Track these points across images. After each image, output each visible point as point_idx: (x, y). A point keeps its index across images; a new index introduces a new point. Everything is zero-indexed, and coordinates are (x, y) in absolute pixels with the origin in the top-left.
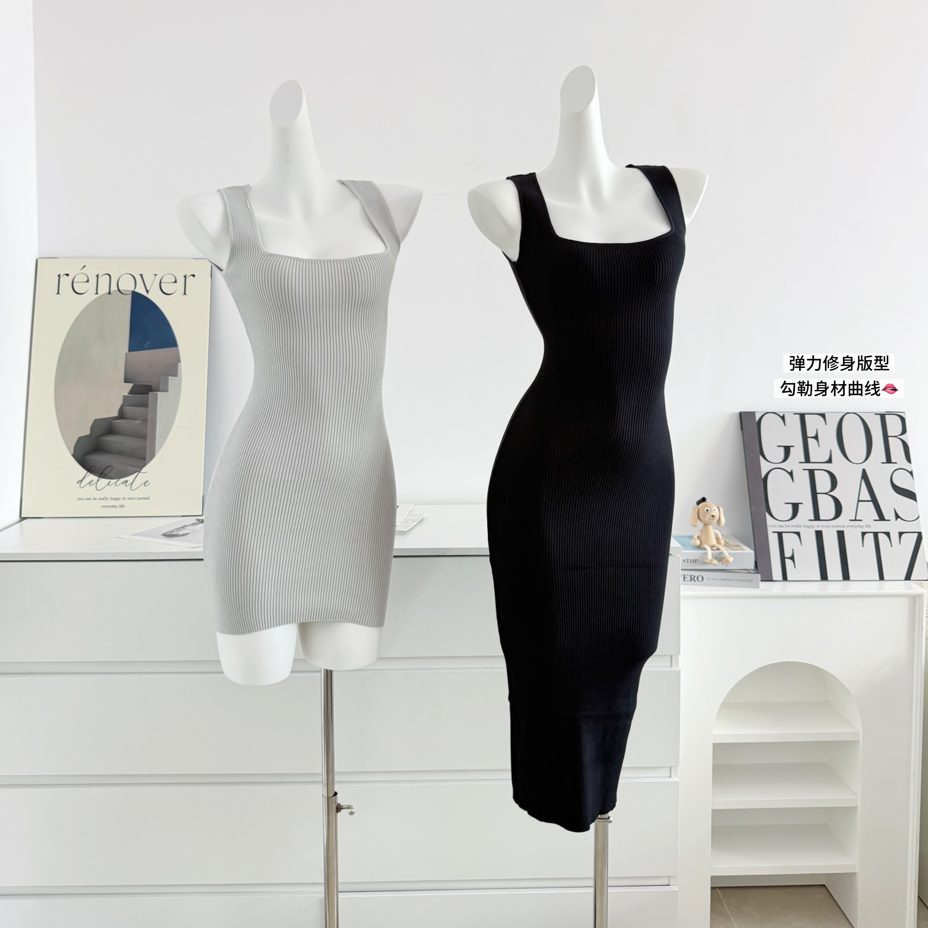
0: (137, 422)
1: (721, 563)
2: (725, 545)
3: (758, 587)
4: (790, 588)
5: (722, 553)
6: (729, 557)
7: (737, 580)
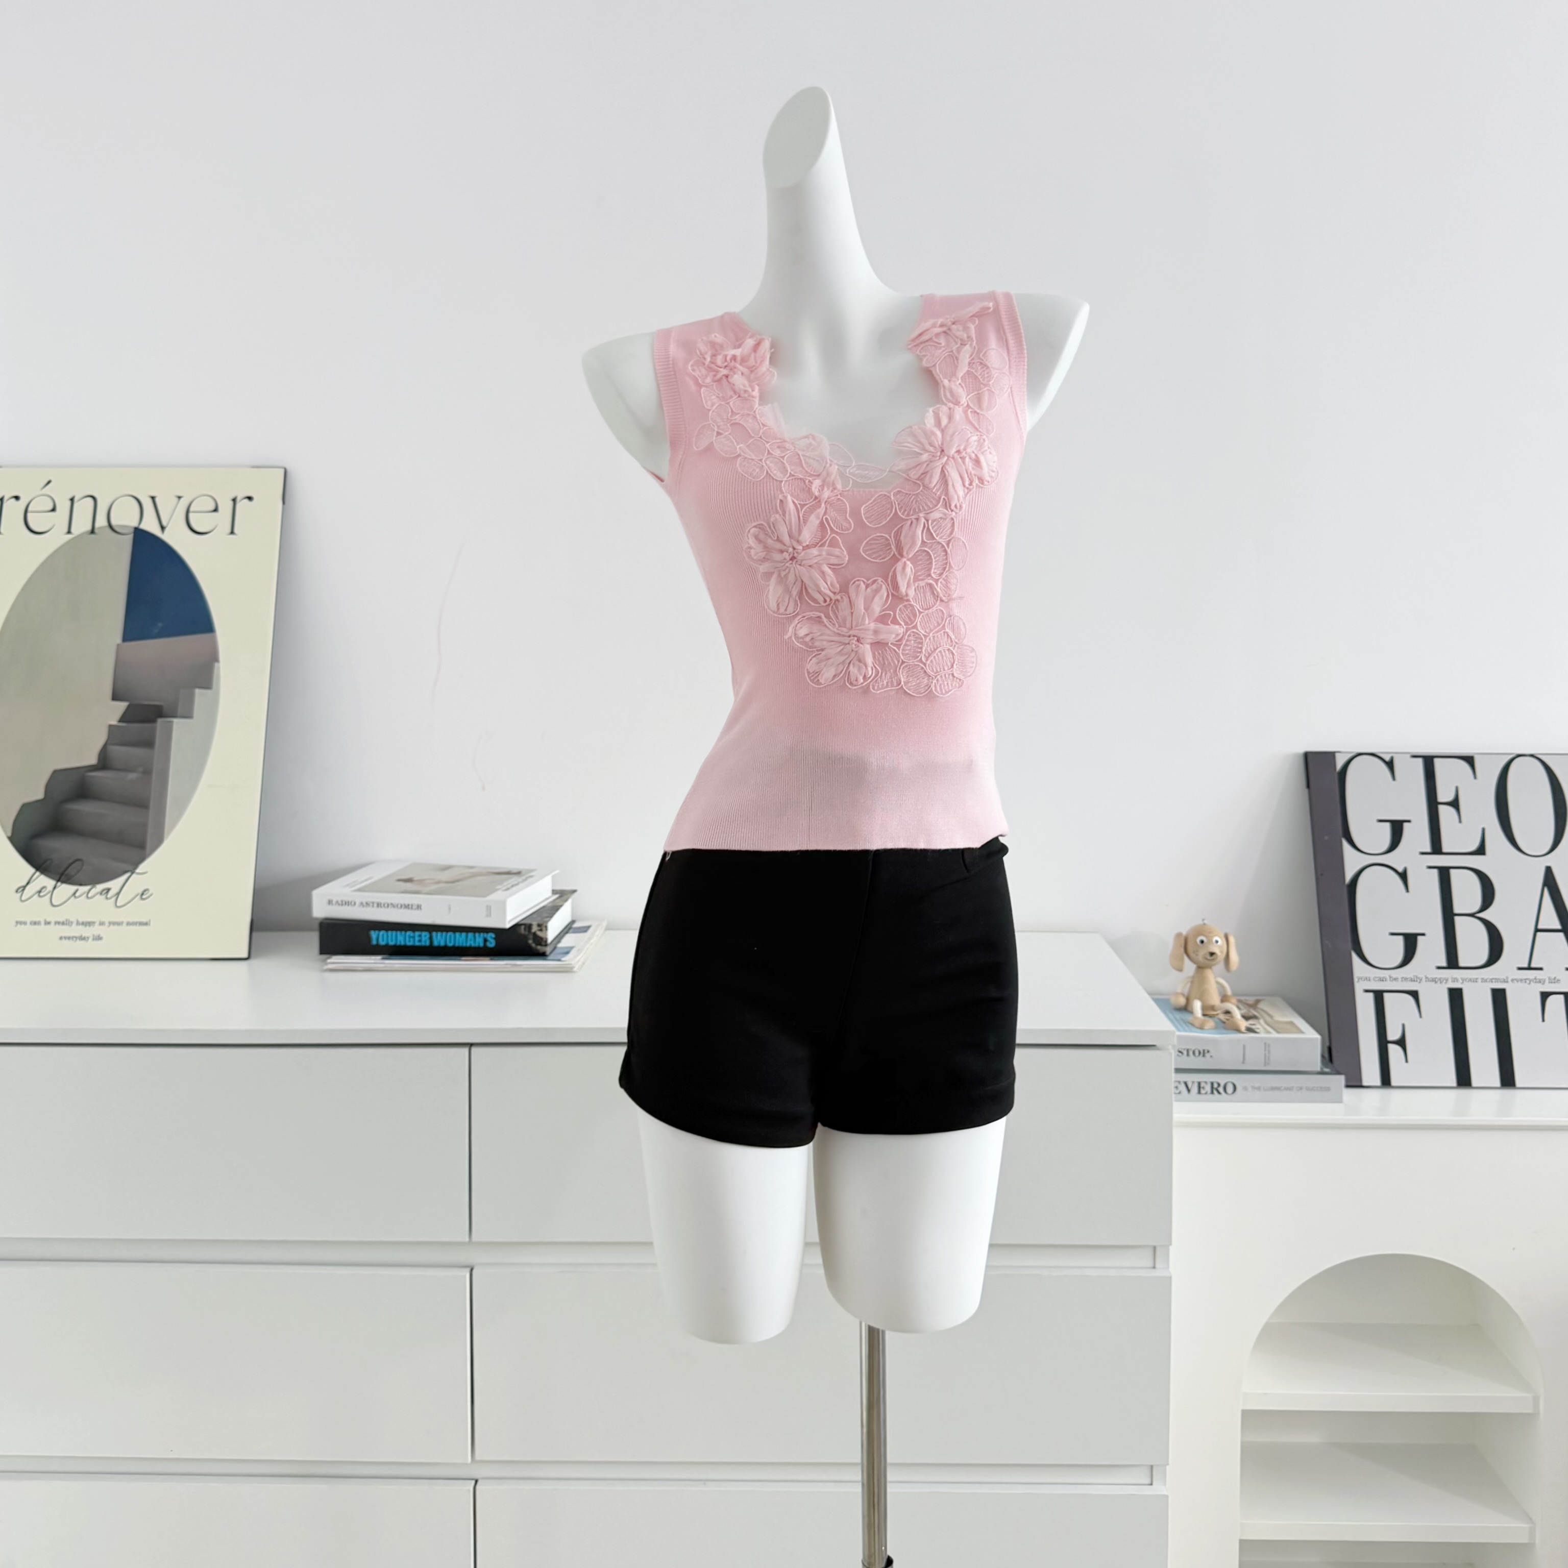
0: (132, 776)
4: (1396, 1102)
7: (1301, 1088)
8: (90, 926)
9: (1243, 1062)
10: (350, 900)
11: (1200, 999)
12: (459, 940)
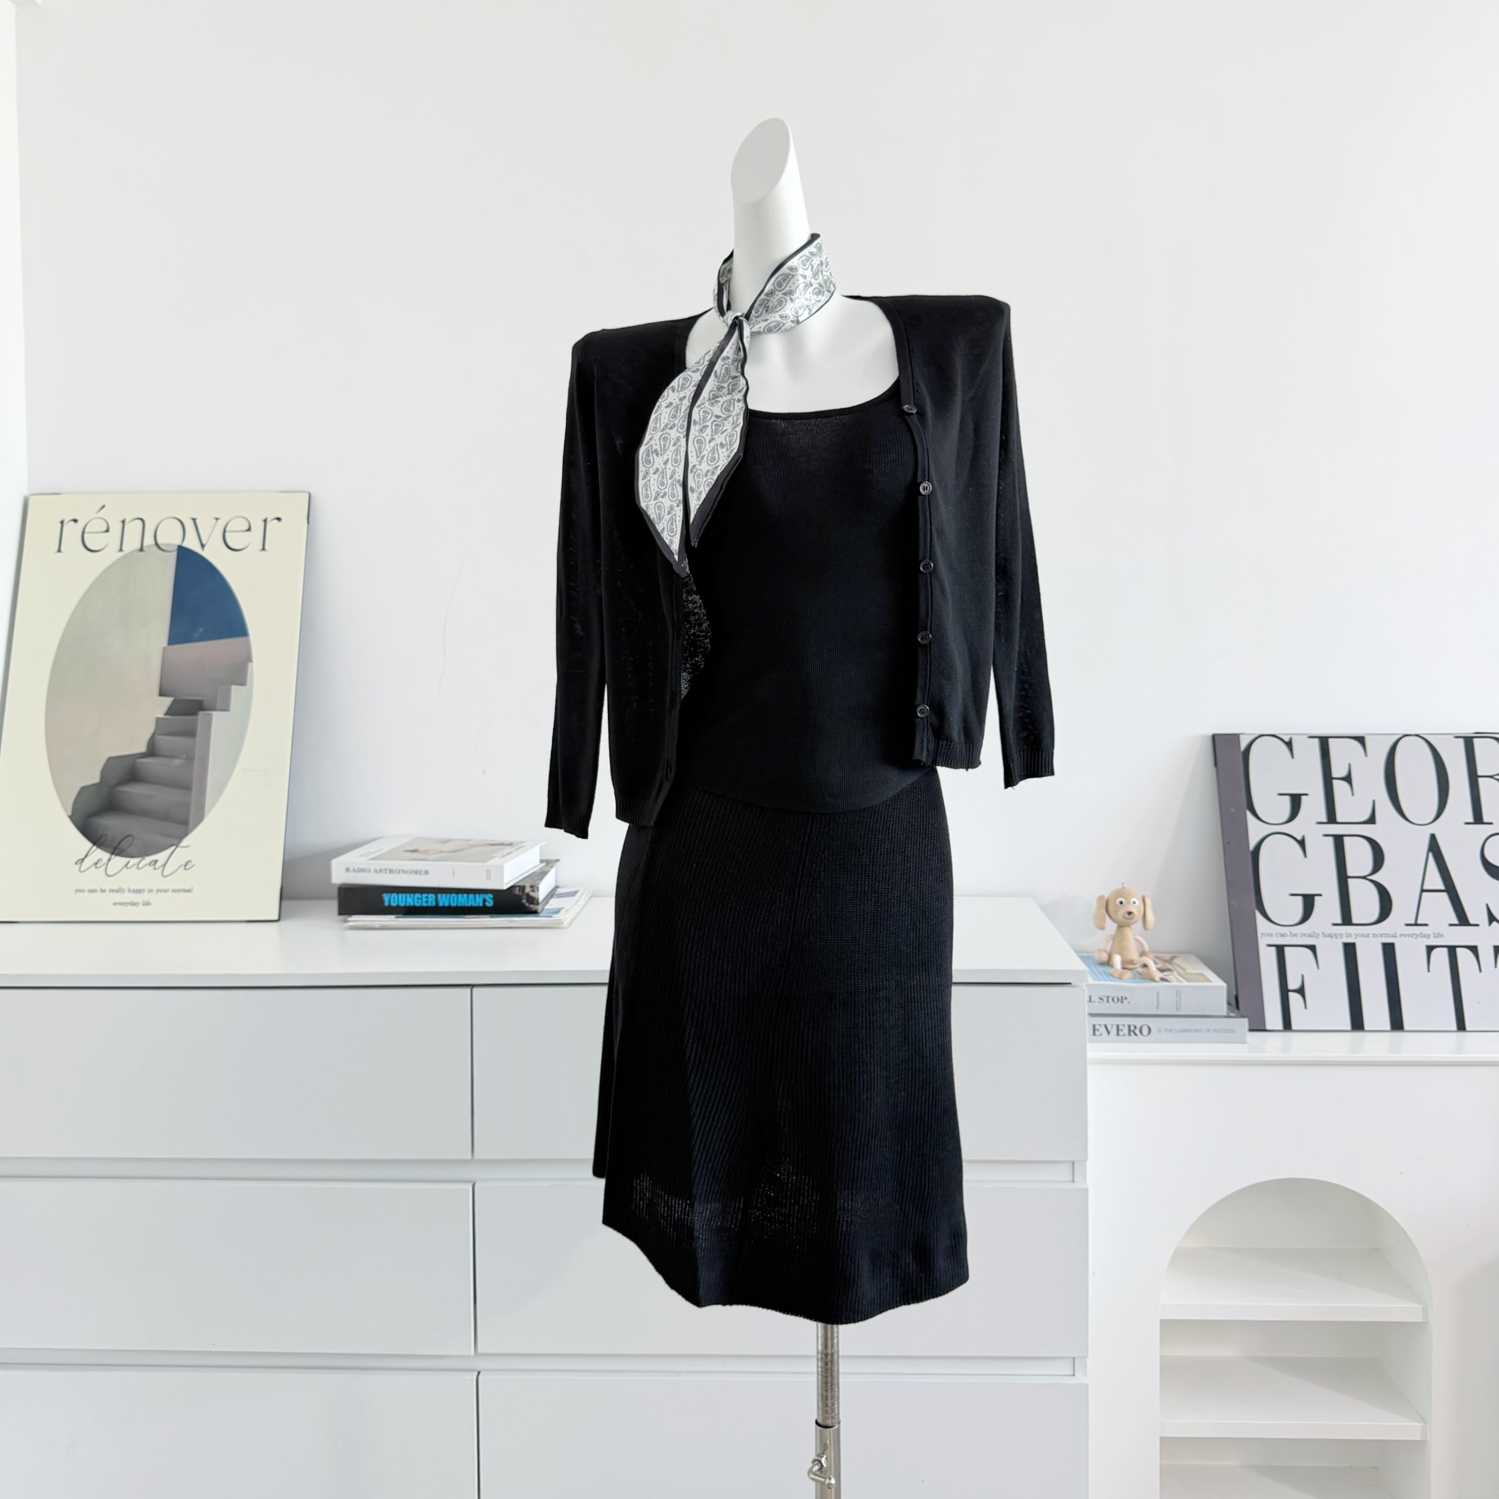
0: (177, 762)
4: (1296, 1044)
7: (1209, 1030)
8: (140, 893)
9: (1157, 1008)
10: (365, 867)
11: (1121, 954)
12: (461, 903)
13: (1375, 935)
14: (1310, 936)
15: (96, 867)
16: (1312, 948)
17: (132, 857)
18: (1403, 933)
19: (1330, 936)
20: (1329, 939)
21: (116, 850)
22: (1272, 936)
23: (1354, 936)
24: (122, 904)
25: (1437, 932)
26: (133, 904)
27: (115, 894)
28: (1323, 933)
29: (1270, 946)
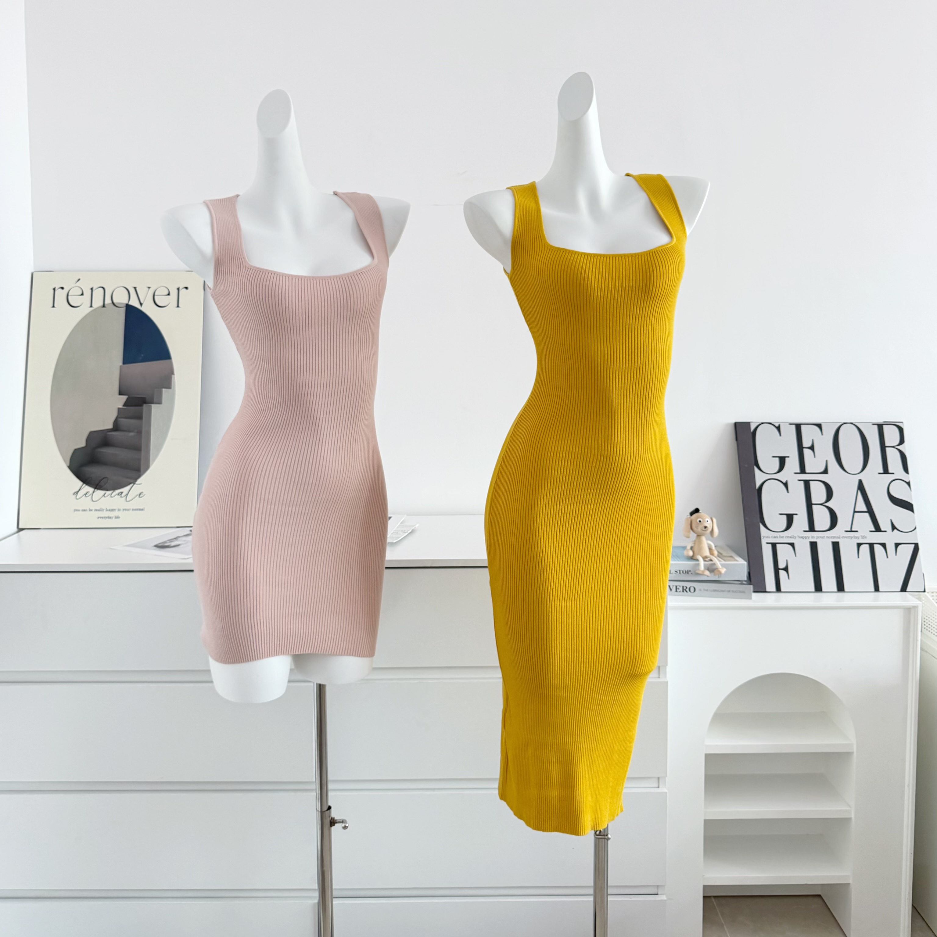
0: (132, 434)
1: (713, 574)
2: (718, 556)
3: (751, 599)
4: (783, 599)
5: (714, 564)
6: (721, 568)
7: (731, 591)
8: (113, 511)
13: (828, 537)
14: (791, 537)
15: (86, 496)
16: (792, 545)
17: (107, 490)
18: (844, 535)
19: (803, 538)
20: (802, 539)
21: (97, 486)
22: (769, 538)
23: (816, 538)
24: (103, 518)
25: (863, 535)
26: (109, 518)
27: (98, 512)
28: (798, 536)
29: (768, 543)
